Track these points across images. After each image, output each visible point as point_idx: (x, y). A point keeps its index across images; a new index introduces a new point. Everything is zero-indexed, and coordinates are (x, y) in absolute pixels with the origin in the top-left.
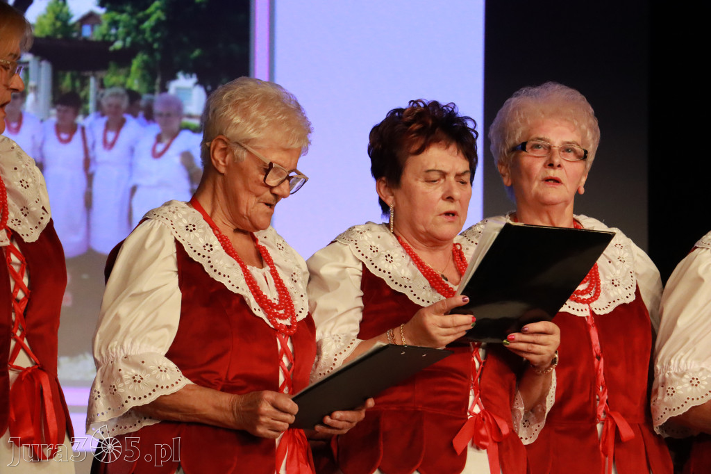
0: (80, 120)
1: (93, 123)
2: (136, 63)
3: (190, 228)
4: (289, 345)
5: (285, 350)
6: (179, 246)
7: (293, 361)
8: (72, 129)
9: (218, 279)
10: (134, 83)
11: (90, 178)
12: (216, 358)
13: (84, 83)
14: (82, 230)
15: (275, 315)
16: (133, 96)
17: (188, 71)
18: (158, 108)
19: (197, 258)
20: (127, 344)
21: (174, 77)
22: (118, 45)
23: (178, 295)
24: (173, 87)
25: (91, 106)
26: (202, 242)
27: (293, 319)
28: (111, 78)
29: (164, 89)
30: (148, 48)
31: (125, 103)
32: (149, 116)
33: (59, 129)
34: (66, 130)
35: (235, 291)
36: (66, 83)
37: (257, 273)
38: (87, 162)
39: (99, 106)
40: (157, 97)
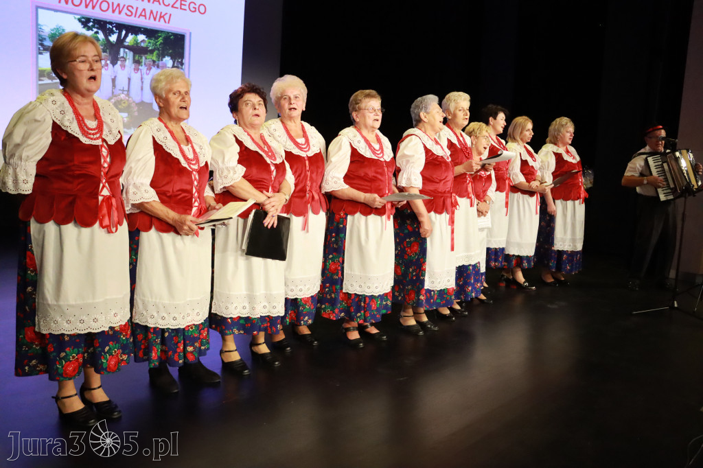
0: (140, 67)
1: (143, 68)
2: (155, 53)
3: (158, 130)
4: (197, 177)
5: (195, 179)
6: (154, 138)
7: (198, 183)
8: (138, 70)
9: (169, 151)
10: (154, 58)
11: (142, 82)
12: (168, 183)
13: (141, 58)
14: (140, 96)
15: (191, 163)
16: (154, 62)
17: (168, 56)
18: (160, 65)
19: (160, 143)
20: (135, 178)
21: (164, 57)
22: (150, 48)
23: (154, 158)
24: (164, 59)
25: (143, 64)
26: (163, 136)
27: (199, 165)
28: (149, 56)
29: (162, 60)
30: (158, 50)
31: (152, 63)
32: (158, 67)
33: (134, 69)
34: (137, 70)
35: (175, 156)
36: (137, 58)
37: (185, 148)
38: (142, 78)
39: (145, 64)
40: (160, 62)
